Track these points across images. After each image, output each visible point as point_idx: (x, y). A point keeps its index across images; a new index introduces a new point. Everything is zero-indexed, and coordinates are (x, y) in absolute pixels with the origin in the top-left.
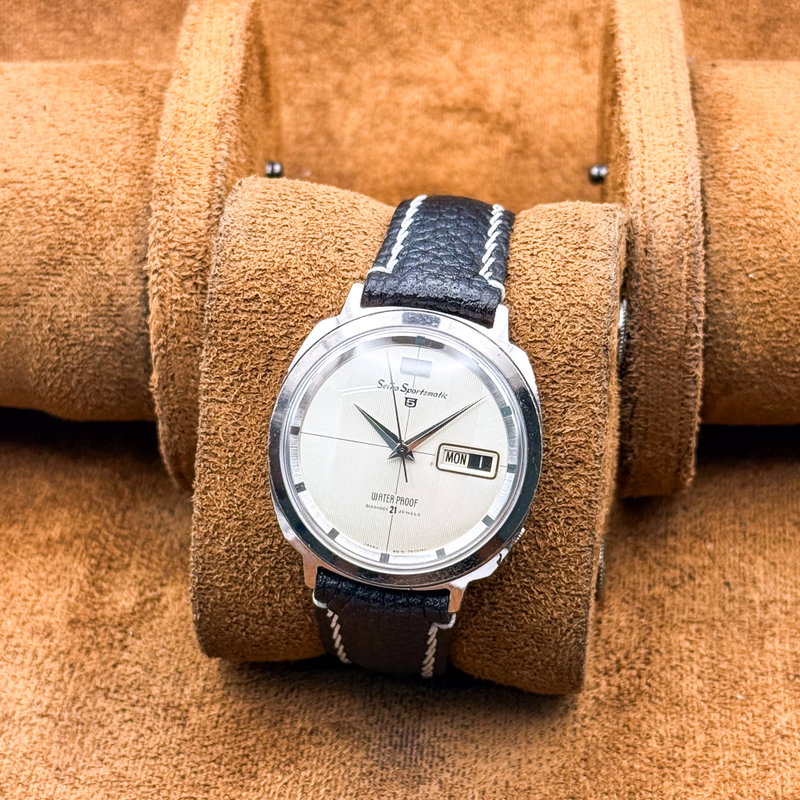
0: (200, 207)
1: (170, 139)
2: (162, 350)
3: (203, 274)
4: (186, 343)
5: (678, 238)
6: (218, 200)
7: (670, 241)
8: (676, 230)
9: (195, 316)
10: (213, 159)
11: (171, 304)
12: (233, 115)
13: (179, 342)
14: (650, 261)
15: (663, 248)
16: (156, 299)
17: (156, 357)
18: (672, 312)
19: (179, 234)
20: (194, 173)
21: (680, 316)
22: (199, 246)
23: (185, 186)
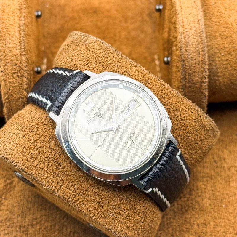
0: (17, 45)
1: (2, 17)
2: (7, 100)
3: (20, 71)
4: (16, 97)
5: (198, 45)
6: (23, 42)
7: (195, 46)
8: (197, 42)
9: (18, 87)
10: (19, 24)
11: (9, 83)
12: (25, 5)
13: (13, 97)
14: (188, 55)
15: (192, 49)
16: (3, 82)
17: (5, 103)
18: (197, 73)
19: (10, 56)
20: (12, 30)
21: (199, 74)
22: (17, 61)
23: (9, 36)
